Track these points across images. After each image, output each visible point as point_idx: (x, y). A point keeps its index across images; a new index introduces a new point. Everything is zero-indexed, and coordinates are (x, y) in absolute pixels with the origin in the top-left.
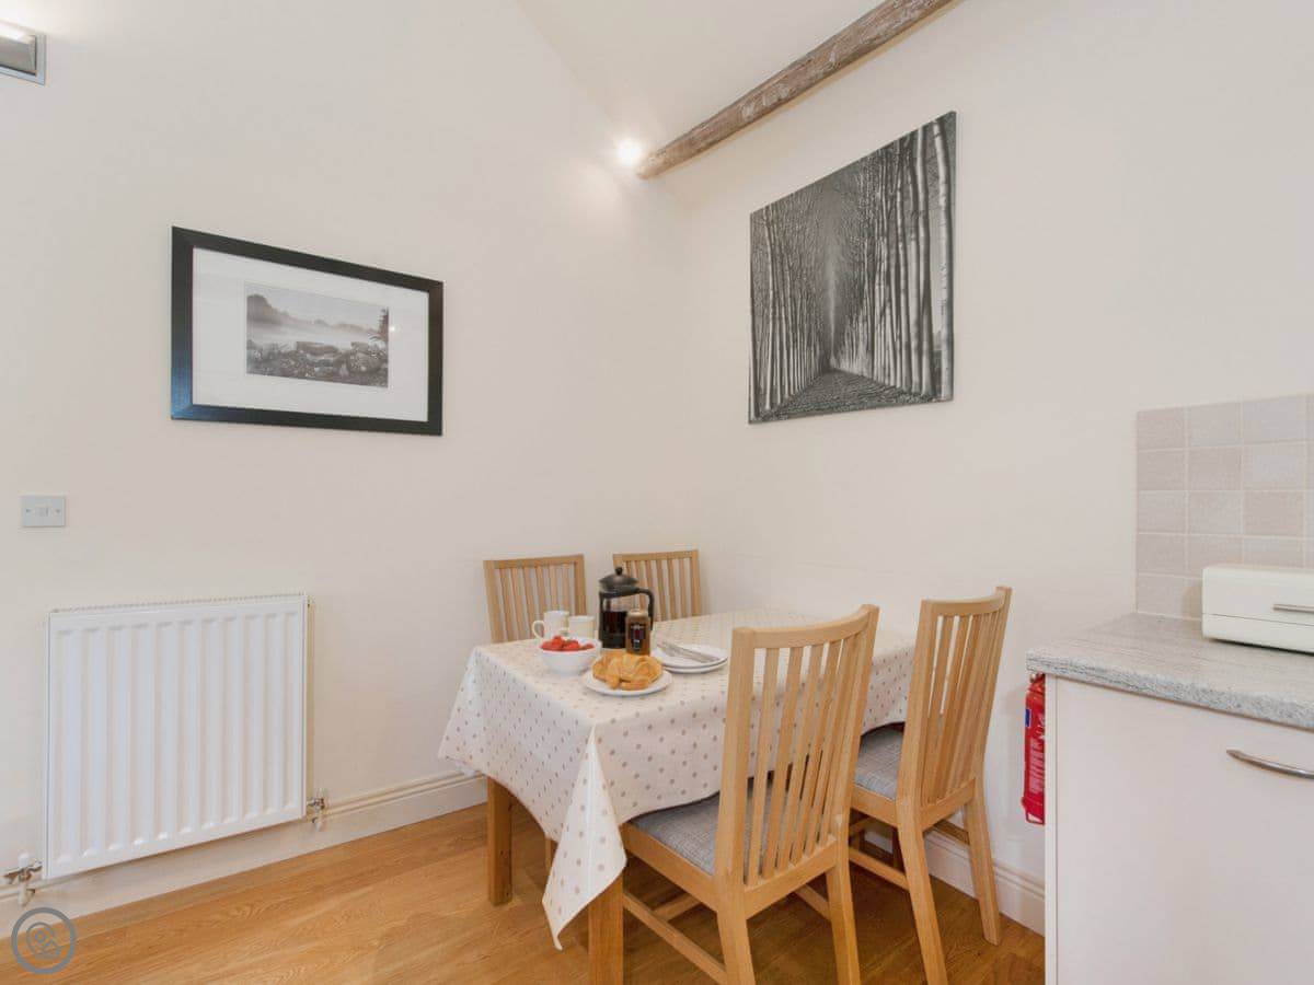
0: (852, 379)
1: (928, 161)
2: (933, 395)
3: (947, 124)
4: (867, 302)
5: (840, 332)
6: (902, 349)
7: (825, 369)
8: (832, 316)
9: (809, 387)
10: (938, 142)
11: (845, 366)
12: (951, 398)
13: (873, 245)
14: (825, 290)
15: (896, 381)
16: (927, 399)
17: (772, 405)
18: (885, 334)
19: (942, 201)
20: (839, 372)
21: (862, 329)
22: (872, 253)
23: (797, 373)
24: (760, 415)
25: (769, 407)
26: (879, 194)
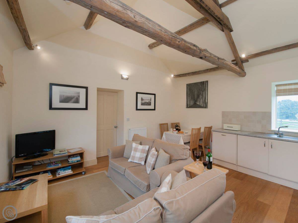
0: (198, 105)
1: (205, 85)
2: (206, 108)
3: (207, 81)
4: (200, 97)
5: (197, 100)
6: (203, 102)
7: (195, 103)
8: (196, 98)
9: (193, 105)
10: (206, 83)
11: (197, 103)
12: (207, 108)
13: (200, 91)
14: (195, 95)
15: (202, 106)
16: (205, 108)
17: (189, 106)
18: (201, 101)
19: (207, 89)
20: (197, 104)
21: (199, 100)
22: (200, 92)
23: (192, 103)
24: (187, 107)
25: (188, 106)
26: (201, 86)
